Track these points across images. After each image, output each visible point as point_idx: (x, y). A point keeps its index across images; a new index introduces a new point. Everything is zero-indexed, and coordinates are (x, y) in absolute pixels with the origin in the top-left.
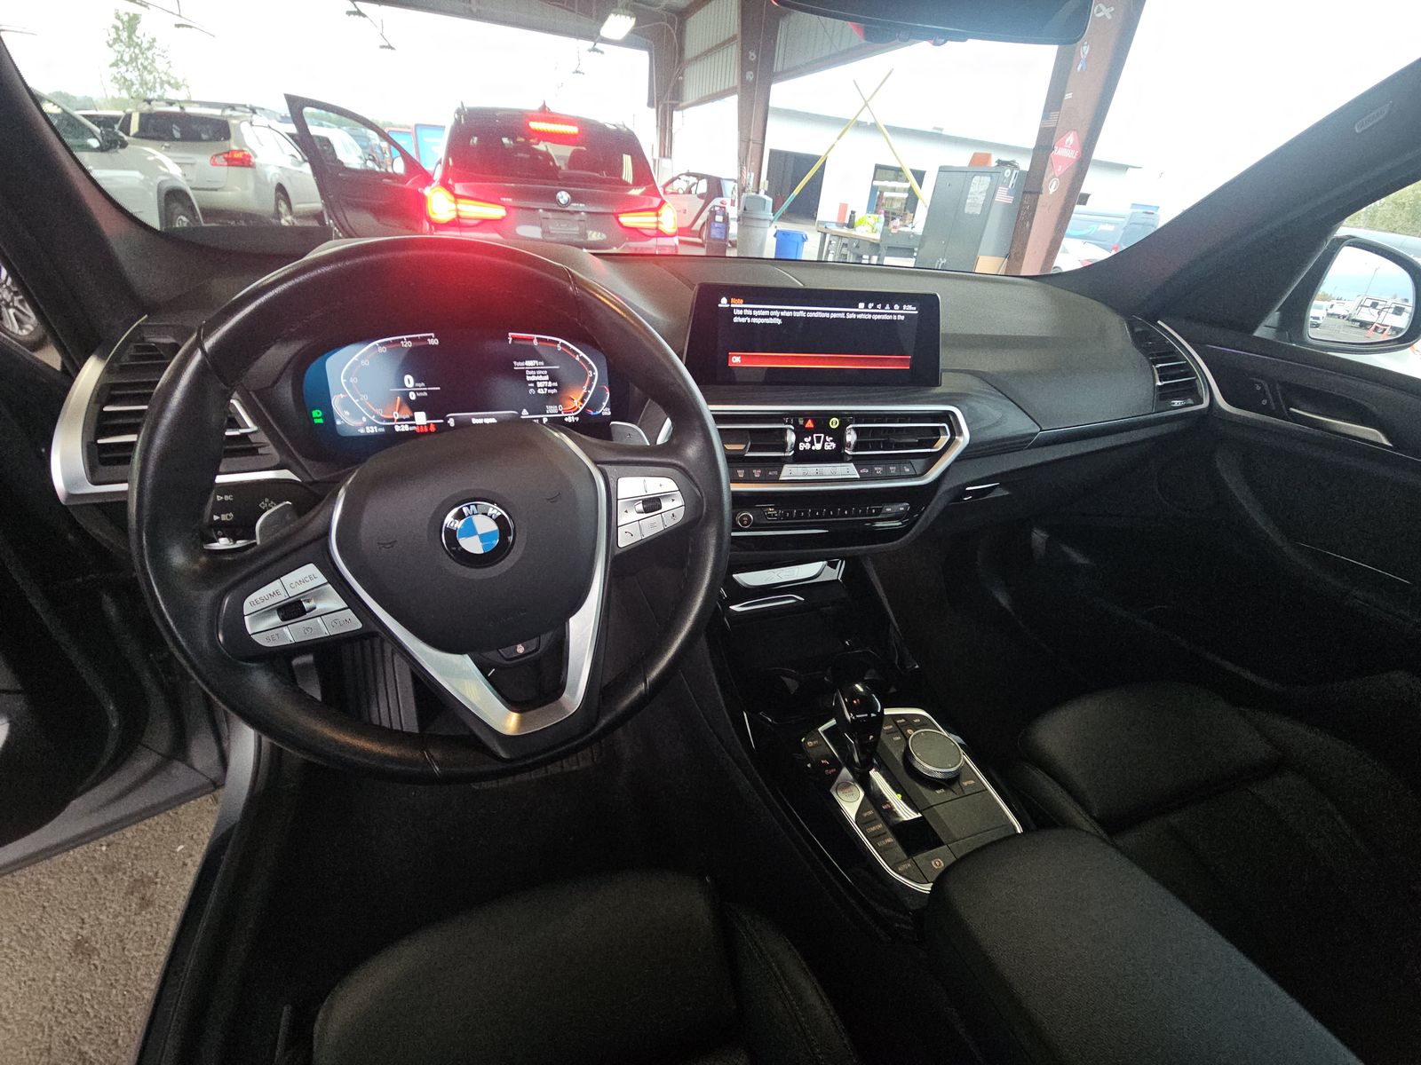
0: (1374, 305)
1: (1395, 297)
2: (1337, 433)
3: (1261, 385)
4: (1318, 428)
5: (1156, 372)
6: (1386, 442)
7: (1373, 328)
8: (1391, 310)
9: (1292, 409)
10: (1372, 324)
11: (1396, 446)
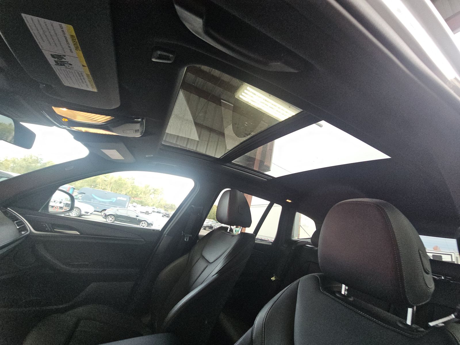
0: (55, 202)
1: (59, 199)
2: (68, 234)
3: (45, 225)
4: (62, 233)
5: (15, 224)
6: (79, 234)
7: (55, 207)
8: (59, 203)
9: (55, 230)
10: (54, 206)
11: (81, 233)
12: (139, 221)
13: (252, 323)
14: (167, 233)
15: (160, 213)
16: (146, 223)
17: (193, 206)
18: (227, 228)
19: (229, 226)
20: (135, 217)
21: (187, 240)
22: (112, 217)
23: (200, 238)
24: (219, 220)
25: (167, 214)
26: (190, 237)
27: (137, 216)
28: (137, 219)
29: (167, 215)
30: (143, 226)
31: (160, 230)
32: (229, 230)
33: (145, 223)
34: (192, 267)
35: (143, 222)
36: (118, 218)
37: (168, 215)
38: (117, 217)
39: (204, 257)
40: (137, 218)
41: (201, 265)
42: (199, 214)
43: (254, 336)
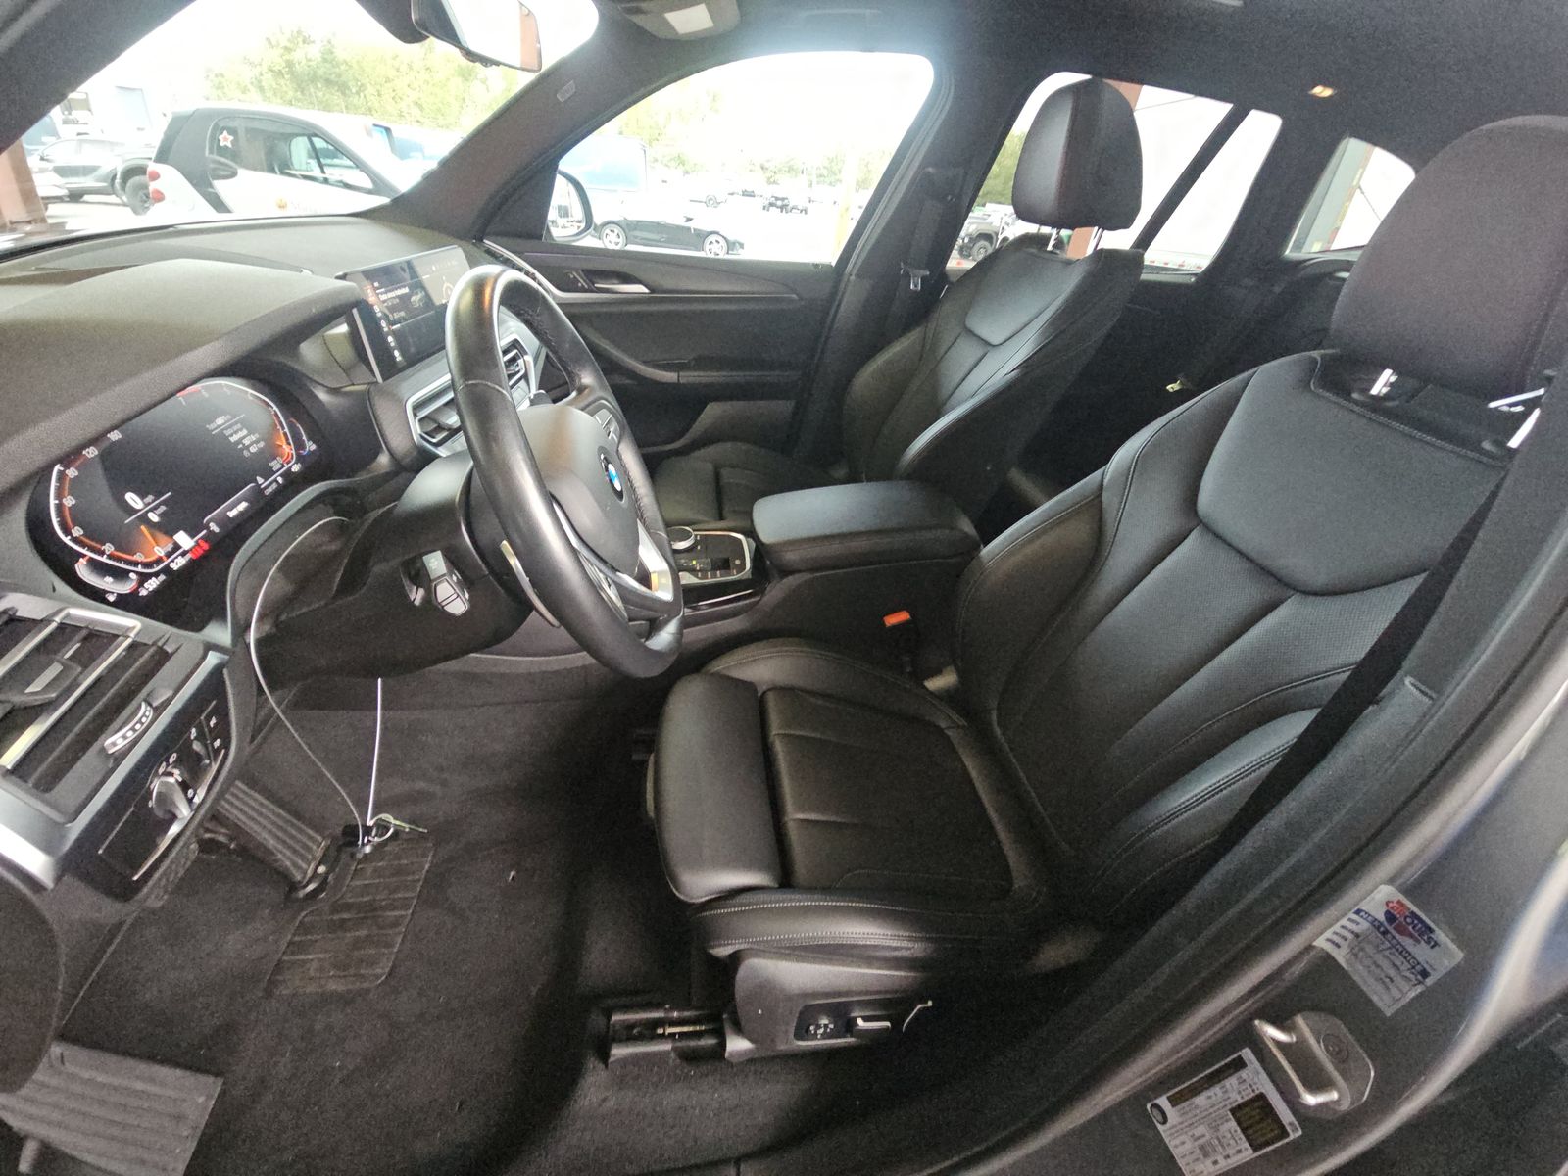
3: (573, 275)
4: (613, 293)
6: (647, 291)
9: (596, 285)
11: (652, 291)
12: (701, 237)
13: (1106, 459)
14: (855, 272)
15: (754, 196)
16: (723, 242)
17: (931, 170)
18: (1046, 239)
19: (1055, 231)
20: (682, 222)
21: (916, 286)
22: (616, 231)
23: (954, 280)
24: (1024, 213)
25: (777, 199)
26: (924, 279)
27: (689, 220)
28: (689, 229)
29: (779, 203)
30: (714, 250)
31: (834, 264)
32: (1052, 242)
33: (718, 242)
34: (939, 362)
35: (713, 238)
36: (637, 233)
37: (783, 199)
38: (630, 228)
39: (970, 333)
40: (691, 225)
41: (964, 353)
42: (949, 198)
43: (1106, 481)
